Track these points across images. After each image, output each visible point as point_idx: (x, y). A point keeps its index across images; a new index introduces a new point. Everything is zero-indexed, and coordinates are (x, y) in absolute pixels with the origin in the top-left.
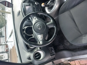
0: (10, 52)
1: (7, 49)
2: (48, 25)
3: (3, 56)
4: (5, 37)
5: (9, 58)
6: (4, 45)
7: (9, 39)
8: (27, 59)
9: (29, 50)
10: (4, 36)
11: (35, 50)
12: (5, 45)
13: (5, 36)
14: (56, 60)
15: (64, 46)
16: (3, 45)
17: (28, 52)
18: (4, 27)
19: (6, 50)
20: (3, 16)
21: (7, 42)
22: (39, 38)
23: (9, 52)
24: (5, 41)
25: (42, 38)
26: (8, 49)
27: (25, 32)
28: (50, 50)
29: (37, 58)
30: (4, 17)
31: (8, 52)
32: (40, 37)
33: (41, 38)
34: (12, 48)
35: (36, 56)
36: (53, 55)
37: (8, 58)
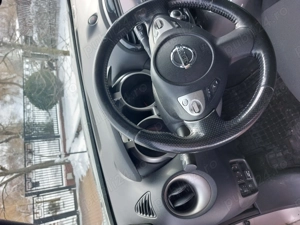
0: (81, 189)
1: (70, 176)
2: (223, 44)
3: (59, 199)
4: (61, 139)
5: (79, 209)
6: (60, 164)
7: (74, 144)
8: (136, 209)
9: (142, 172)
10: (59, 137)
11: (170, 172)
12: (64, 163)
13: (60, 133)
14: (259, 214)
15: (287, 152)
16: (57, 164)
17: (139, 179)
18: (58, 105)
19: (68, 181)
20: (53, 68)
21: (67, 155)
22: (187, 108)
23: (77, 188)
24: (62, 149)
25: (199, 107)
26: (73, 176)
27: (119, 96)
28: (235, 171)
29: (179, 204)
30: (55, 72)
31: (74, 186)
32: (188, 106)
33: (193, 110)
34: (85, 174)
35: (175, 199)
36: (253, 192)
37: (76, 207)
